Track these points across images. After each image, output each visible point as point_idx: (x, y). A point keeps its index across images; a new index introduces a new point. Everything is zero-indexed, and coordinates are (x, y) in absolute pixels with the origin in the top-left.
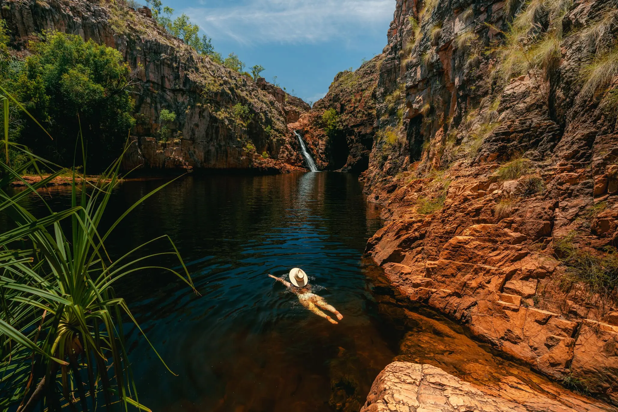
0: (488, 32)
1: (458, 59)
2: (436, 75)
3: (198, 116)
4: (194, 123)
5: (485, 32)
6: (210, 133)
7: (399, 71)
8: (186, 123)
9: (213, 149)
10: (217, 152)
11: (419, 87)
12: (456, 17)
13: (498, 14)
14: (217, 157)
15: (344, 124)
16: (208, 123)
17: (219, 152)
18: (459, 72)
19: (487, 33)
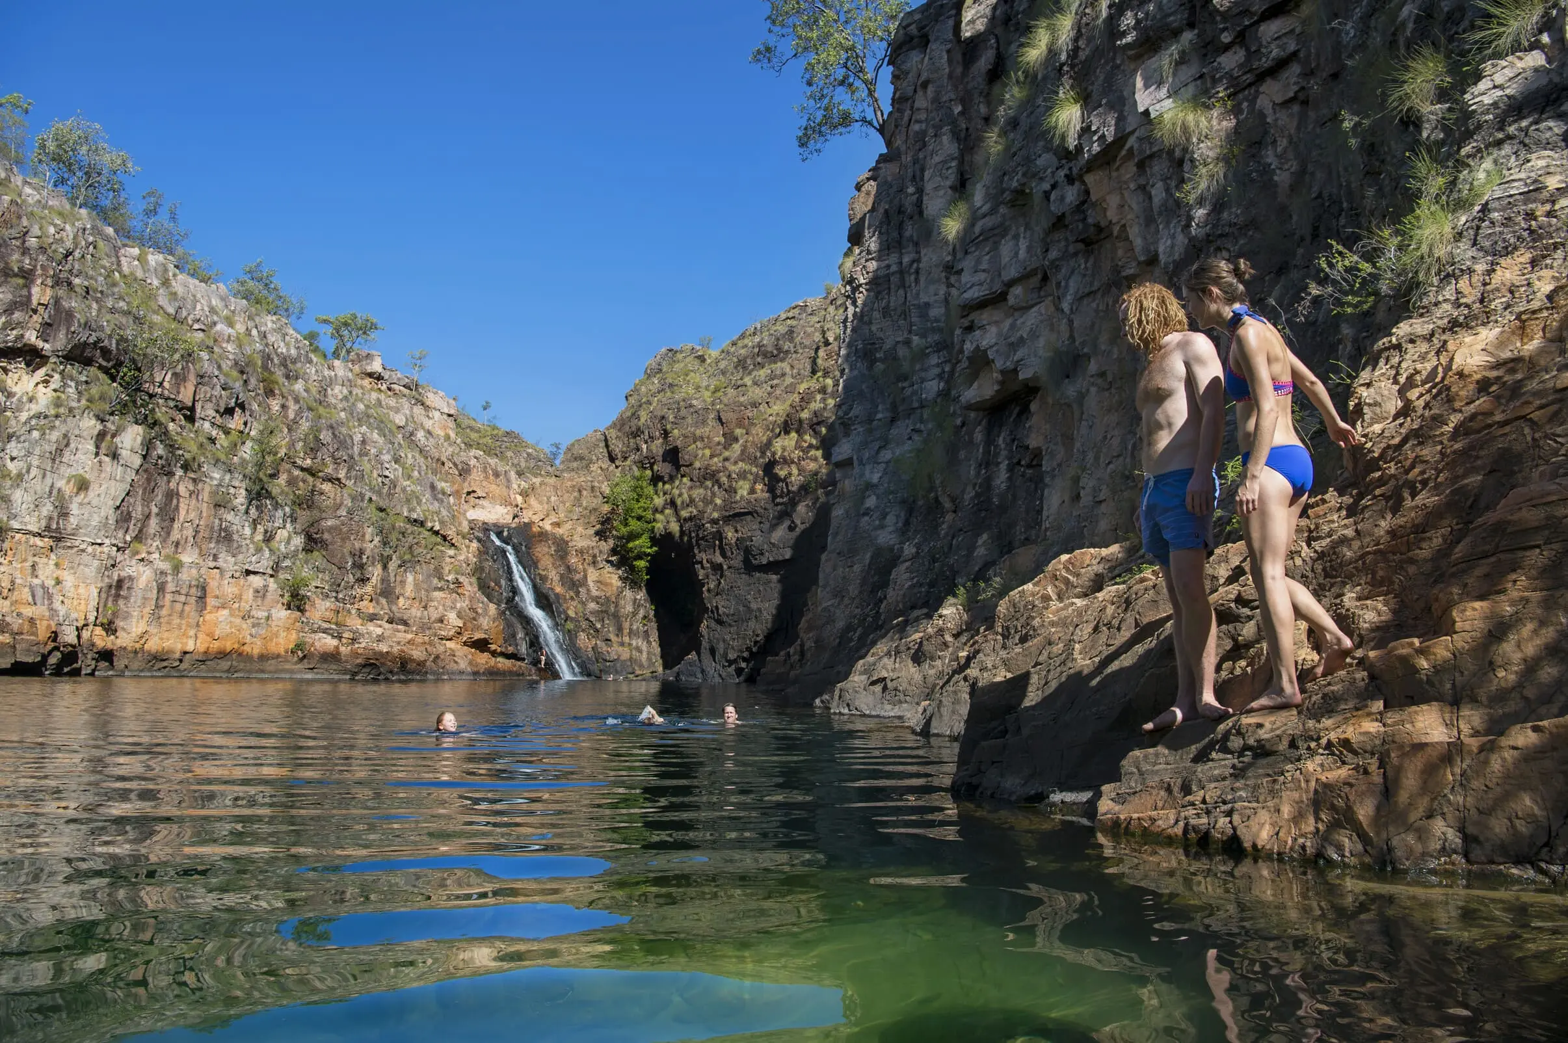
0: (1256, 98)
1: (1160, 185)
2: (1076, 254)
3: (91, 447)
4: (69, 472)
5: (1246, 99)
6: (138, 512)
7: (917, 281)
8: (34, 471)
9: (143, 576)
10: (161, 588)
11: (1011, 300)
12: (1135, 71)
13: (1282, 47)
14: (158, 606)
15: (684, 514)
16: (131, 475)
17: (170, 587)
18: (1168, 223)
19: (1252, 102)
